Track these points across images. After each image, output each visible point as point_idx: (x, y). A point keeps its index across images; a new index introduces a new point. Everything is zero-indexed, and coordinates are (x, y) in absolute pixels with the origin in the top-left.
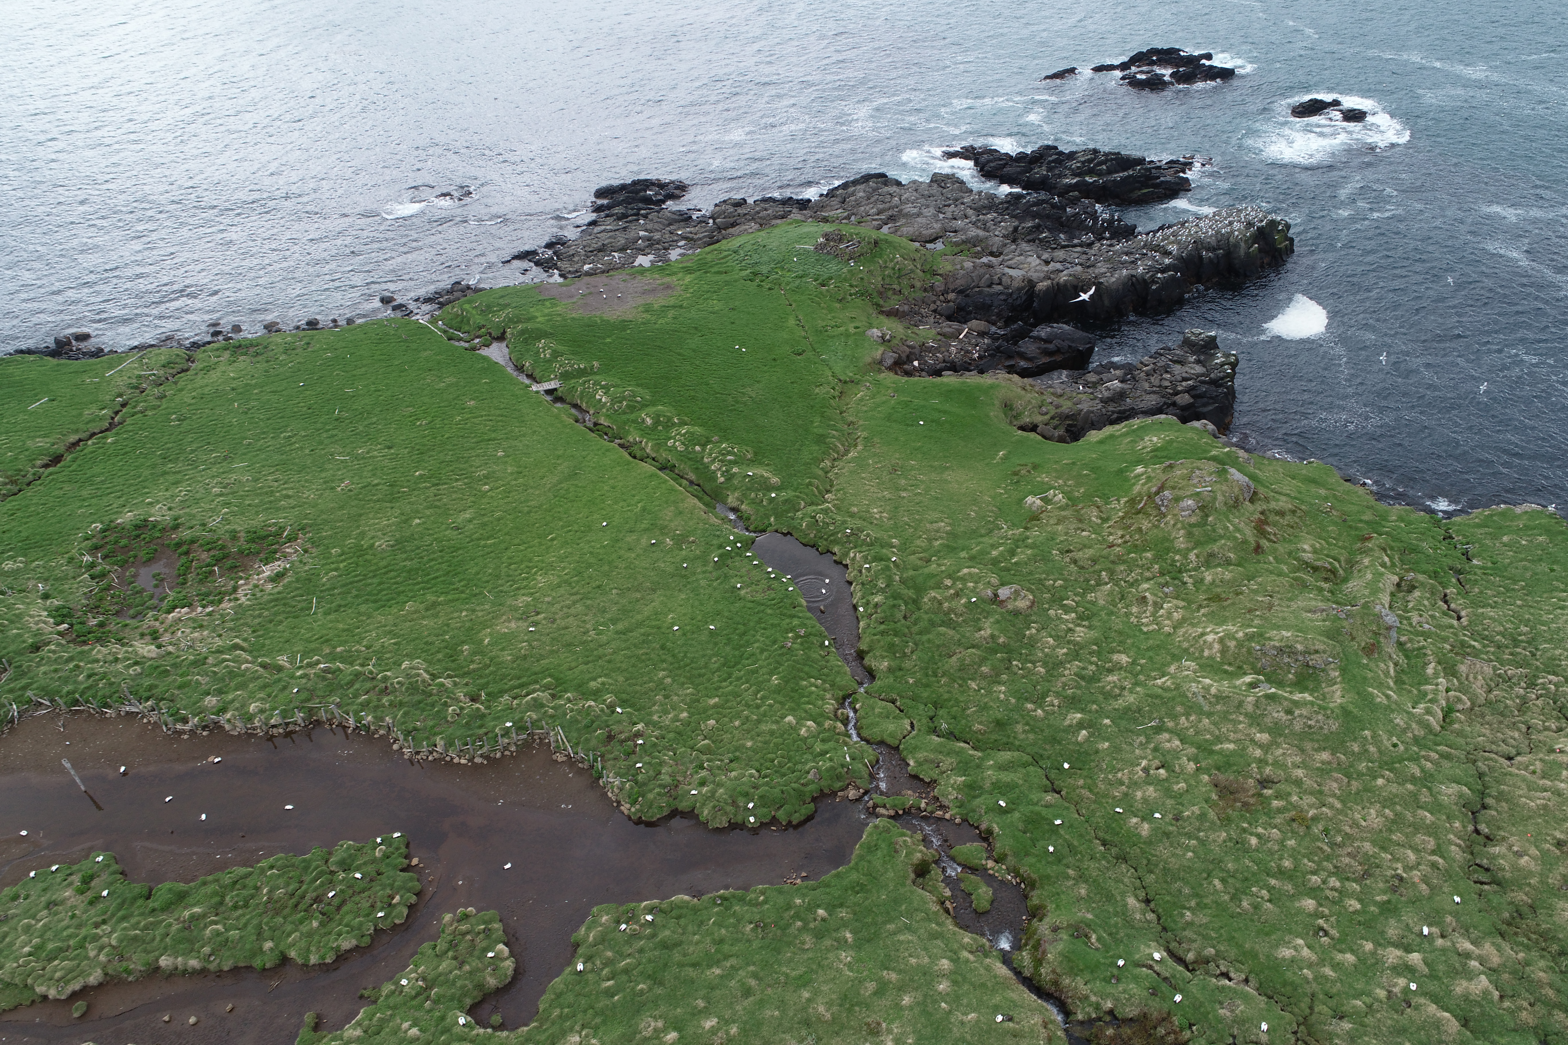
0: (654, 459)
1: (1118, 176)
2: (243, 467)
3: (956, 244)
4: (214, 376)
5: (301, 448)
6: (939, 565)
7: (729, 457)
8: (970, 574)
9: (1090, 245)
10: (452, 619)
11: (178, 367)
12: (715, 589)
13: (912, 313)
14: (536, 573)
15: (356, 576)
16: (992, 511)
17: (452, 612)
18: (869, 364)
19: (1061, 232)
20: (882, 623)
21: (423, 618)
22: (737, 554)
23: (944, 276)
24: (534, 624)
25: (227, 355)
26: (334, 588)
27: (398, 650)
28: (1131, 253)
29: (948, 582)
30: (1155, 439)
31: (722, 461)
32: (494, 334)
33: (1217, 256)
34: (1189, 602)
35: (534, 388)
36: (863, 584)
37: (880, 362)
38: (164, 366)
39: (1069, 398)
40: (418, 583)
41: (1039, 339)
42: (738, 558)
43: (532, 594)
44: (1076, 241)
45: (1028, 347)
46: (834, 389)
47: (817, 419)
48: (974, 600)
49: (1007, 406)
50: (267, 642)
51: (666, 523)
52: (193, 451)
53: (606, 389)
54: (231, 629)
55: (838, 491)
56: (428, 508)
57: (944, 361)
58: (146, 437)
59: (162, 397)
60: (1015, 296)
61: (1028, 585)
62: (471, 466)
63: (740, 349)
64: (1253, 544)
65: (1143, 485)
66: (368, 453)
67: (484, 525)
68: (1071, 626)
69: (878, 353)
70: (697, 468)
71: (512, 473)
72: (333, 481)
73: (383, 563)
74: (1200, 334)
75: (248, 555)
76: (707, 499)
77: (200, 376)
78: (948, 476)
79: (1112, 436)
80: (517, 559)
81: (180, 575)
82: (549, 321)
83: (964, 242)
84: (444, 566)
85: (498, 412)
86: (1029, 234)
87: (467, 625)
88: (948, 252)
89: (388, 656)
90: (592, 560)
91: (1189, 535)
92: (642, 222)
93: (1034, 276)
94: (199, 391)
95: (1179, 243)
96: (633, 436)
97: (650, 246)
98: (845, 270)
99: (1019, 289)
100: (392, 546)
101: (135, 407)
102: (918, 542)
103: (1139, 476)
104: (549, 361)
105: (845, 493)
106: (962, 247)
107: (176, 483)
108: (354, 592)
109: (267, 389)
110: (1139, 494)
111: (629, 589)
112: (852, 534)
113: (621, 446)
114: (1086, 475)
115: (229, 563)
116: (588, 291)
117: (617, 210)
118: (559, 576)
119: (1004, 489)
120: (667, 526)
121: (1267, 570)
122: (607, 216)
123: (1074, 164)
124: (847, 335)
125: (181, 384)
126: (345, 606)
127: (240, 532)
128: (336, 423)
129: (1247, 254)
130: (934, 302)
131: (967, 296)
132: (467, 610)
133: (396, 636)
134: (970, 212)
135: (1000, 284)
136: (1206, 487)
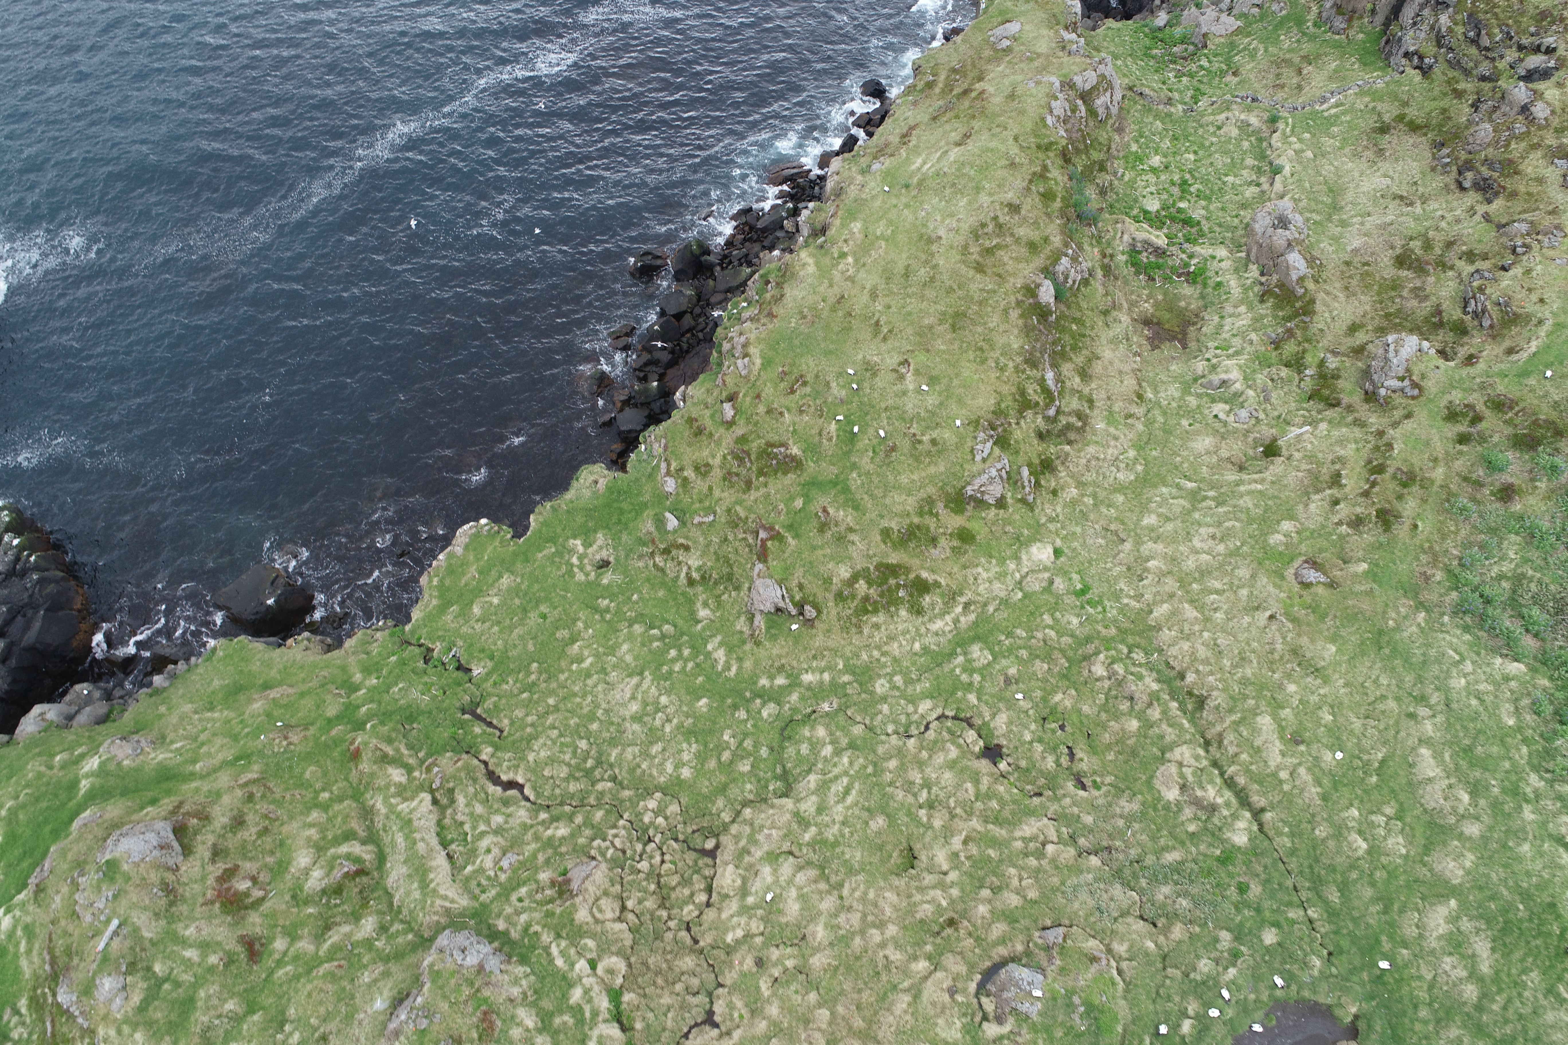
136: (108, 921)
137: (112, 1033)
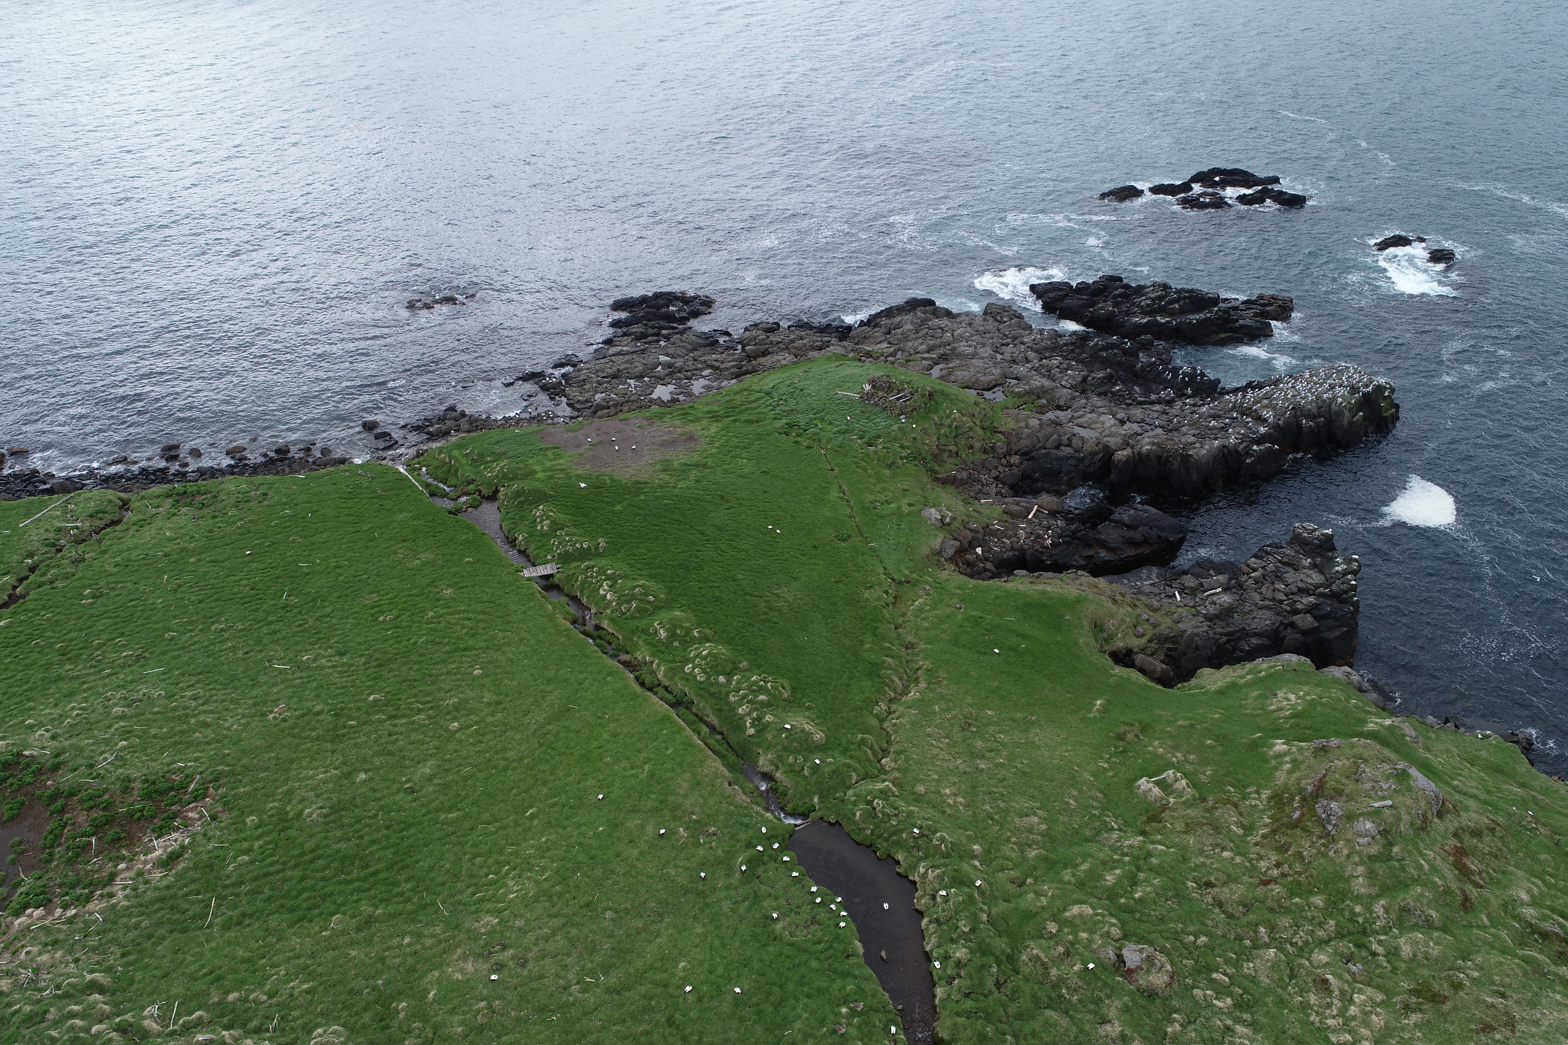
0: (666, 688)
1: (1194, 318)
2: (158, 674)
3: (1019, 395)
4: (148, 532)
5: (234, 649)
6: (1038, 894)
7: (762, 697)
8: (1081, 915)
9: (1170, 402)
10: (389, 948)
11: (108, 517)
12: (742, 918)
13: (972, 480)
14: (507, 874)
15: (273, 864)
16: (1096, 799)
17: (391, 937)
18: (927, 557)
19: (1135, 384)
20: (967, 995)
21: (352, 943)
22: (770, 857)
23: (1006, 435)
24: (498, 968)
25: (168, 503)
26: (242, 883)
27: (310, 1003)
28: (1219, 417)
29: (1052, 927)
30: (1292, 697)
31: (751, 702)
32: (485, 492)
33: (1318, 424)
34: (1389, 993)
35: (526, 573)
36: (937, 921)
37: (939, 553)
38: (91, 516)
39: (1168, 614)
40: (352, 881)
41: (1120, 523)
42: (772, 865)
43: (500, 911)
44: (1153, 397)
45: (1109, 533)
46: (886, 593)
47: (869, 638)
48: (1091, 966)
49: (1098, 627)
50: (138, 976)
51: (680, 800)
52: (101, 645)
53: (612, 578)
54: (94, 949)
55: (898, 753)
56: (379, 754)
57: (1012, 549)
58: (49, 619)
59: (79, 561)
60: (1087, 462)
61: (1161, 941)
62: (439, 689)
63: (773, 530)
64: (1459, 898)
65: (1290, 772)
66: (314, 660)
67: (446, 786)
68: (1229, 1022)
69: (937, 543)
70: (720, 710)
71: (489, 704)
72: (265, 703)
73: (309, 845)
74: (1314, 530)
75: (139, 819)
76: (732, 757)
77: (131, 532)
78: (1036, 736)
79: (1234, 686)
80: (484, 848)
81: (45, 847)
82: (551, 477)
83: (1027, 393)
84: (389, 854)
85: (479, 607)
86: (1100, 386)
87: (410, 961)
88: (1010, 405)
89: (296, 1013)
90: (581, 858)
91: (1371, 874)
92: (662, 343)
93: (1112, 441)
94: (125, 555)
95: (1274, 408)
96: (642, 654)
97: (671, 374)
98: (895, 427)
99: (1093, 454)
100: (326, 816)
101: (44, 574)
102: (1006, 850)
103: (1280, 755)
104: (545, 535)
105: (907, 759)
106: (1025, 399)
107: (71, 694)
108: (267, 892)
109: (207, 557)
110: (1286, 788)
111: (627, 911)
112: (922, 835)
113: (627, 664)
114: (1210, 747)
115: (111, 833)
116: (598, 439)
117: (636, 329)
118: (537, 882)
119: (1108, 761)
120: (680, 805)
121: (1485, 942)
122: (625, 334)
123: (1144, 301)
124: (900, 515)
125: (106, 543)
126: (251, 916)
127: (135, 780)
128: (282, 613)
129: (1351, 424)
130: (996, 468)
131: (1032, 458)
132: (411, 934)
133: (311, 976)
134: (1032, 355)
135: (1069, 445)
136: (1384, 798)
137: (1346, 852)
